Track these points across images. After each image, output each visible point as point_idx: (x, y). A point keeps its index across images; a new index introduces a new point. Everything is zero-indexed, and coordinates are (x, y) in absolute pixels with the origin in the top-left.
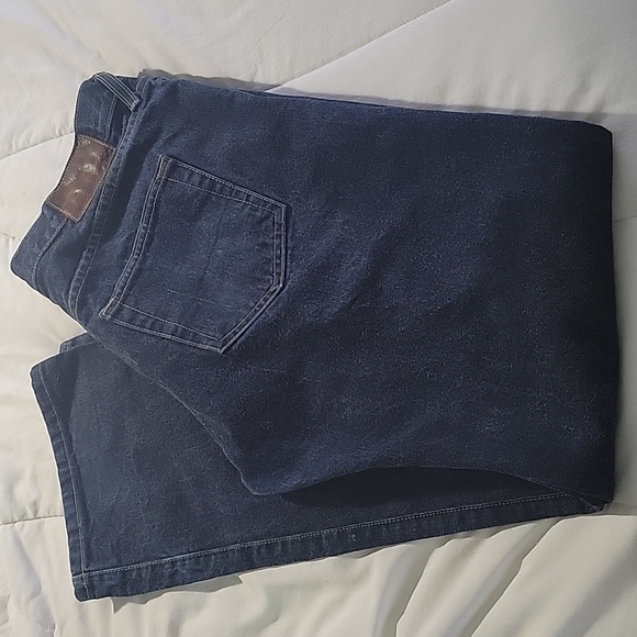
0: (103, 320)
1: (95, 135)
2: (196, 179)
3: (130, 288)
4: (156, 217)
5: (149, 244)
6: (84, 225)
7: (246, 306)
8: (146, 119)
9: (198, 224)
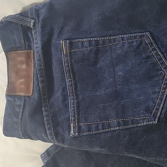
0: (74, 138)
1: (17, 49)
2: (86, 44)
3: (78, 114)
4: (74, 73)
5: (76, 88)
6: (36, 95)
7: (154, 93)
8: (43, 27)
9: (98, 66)
